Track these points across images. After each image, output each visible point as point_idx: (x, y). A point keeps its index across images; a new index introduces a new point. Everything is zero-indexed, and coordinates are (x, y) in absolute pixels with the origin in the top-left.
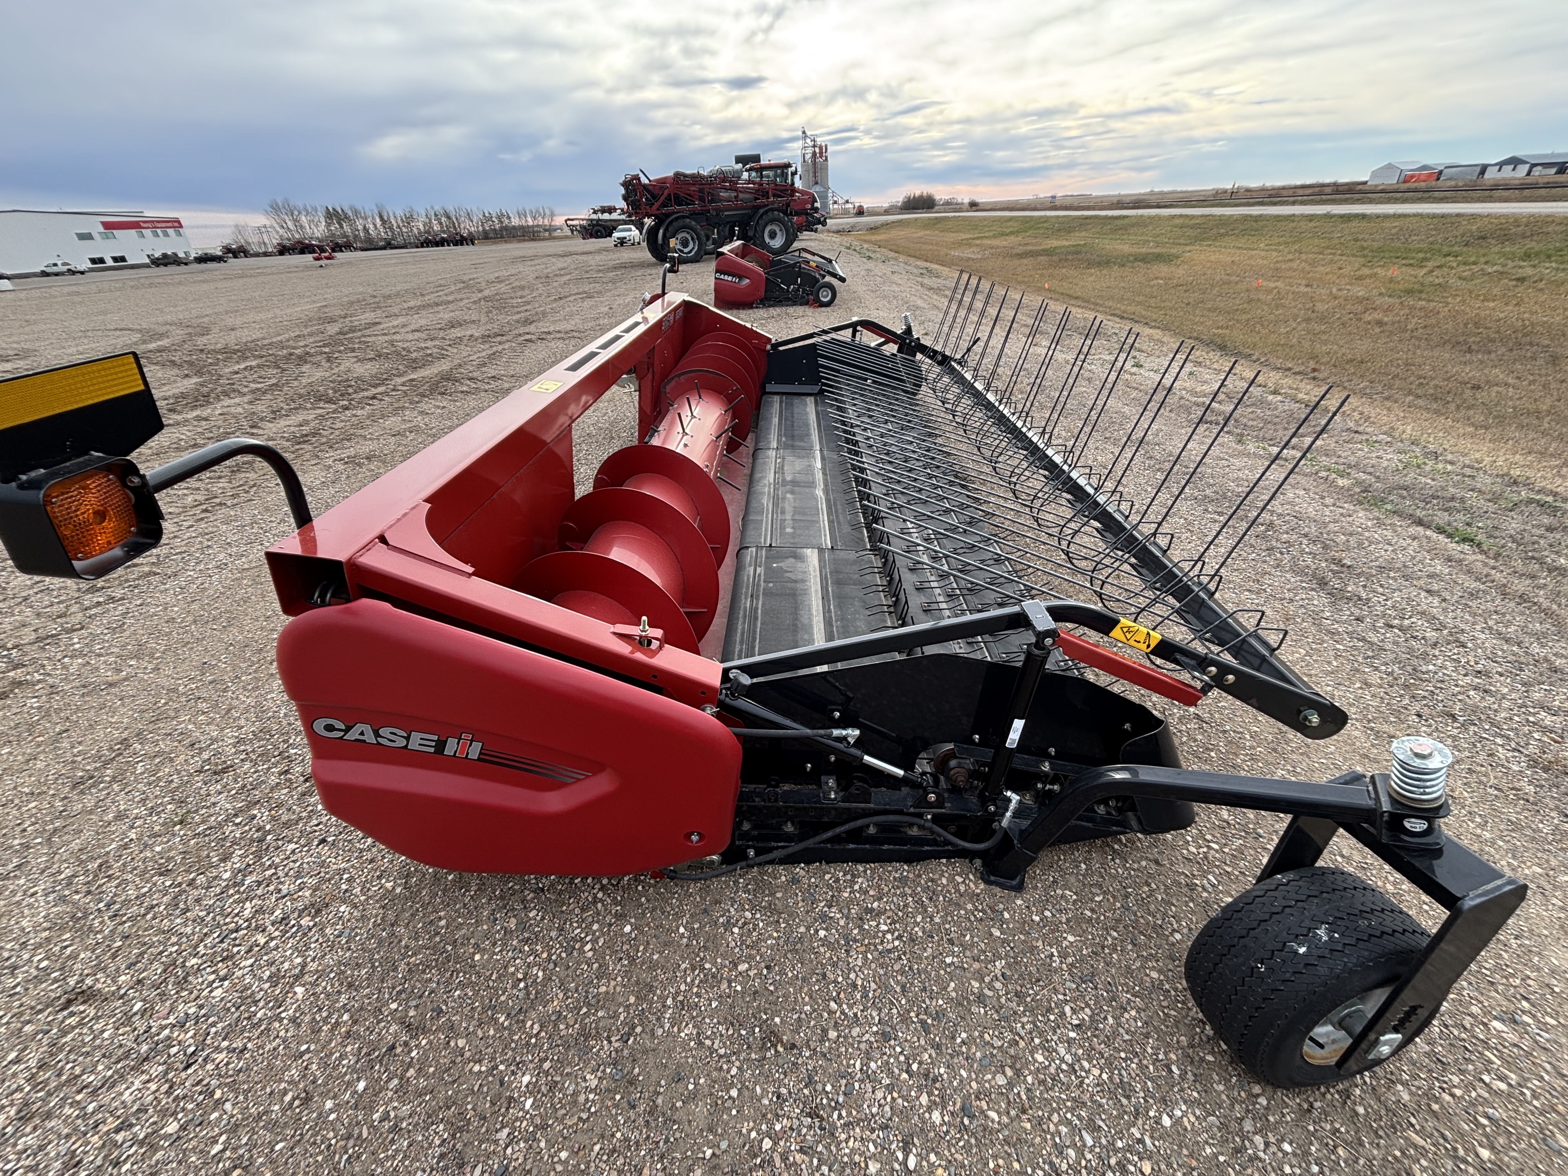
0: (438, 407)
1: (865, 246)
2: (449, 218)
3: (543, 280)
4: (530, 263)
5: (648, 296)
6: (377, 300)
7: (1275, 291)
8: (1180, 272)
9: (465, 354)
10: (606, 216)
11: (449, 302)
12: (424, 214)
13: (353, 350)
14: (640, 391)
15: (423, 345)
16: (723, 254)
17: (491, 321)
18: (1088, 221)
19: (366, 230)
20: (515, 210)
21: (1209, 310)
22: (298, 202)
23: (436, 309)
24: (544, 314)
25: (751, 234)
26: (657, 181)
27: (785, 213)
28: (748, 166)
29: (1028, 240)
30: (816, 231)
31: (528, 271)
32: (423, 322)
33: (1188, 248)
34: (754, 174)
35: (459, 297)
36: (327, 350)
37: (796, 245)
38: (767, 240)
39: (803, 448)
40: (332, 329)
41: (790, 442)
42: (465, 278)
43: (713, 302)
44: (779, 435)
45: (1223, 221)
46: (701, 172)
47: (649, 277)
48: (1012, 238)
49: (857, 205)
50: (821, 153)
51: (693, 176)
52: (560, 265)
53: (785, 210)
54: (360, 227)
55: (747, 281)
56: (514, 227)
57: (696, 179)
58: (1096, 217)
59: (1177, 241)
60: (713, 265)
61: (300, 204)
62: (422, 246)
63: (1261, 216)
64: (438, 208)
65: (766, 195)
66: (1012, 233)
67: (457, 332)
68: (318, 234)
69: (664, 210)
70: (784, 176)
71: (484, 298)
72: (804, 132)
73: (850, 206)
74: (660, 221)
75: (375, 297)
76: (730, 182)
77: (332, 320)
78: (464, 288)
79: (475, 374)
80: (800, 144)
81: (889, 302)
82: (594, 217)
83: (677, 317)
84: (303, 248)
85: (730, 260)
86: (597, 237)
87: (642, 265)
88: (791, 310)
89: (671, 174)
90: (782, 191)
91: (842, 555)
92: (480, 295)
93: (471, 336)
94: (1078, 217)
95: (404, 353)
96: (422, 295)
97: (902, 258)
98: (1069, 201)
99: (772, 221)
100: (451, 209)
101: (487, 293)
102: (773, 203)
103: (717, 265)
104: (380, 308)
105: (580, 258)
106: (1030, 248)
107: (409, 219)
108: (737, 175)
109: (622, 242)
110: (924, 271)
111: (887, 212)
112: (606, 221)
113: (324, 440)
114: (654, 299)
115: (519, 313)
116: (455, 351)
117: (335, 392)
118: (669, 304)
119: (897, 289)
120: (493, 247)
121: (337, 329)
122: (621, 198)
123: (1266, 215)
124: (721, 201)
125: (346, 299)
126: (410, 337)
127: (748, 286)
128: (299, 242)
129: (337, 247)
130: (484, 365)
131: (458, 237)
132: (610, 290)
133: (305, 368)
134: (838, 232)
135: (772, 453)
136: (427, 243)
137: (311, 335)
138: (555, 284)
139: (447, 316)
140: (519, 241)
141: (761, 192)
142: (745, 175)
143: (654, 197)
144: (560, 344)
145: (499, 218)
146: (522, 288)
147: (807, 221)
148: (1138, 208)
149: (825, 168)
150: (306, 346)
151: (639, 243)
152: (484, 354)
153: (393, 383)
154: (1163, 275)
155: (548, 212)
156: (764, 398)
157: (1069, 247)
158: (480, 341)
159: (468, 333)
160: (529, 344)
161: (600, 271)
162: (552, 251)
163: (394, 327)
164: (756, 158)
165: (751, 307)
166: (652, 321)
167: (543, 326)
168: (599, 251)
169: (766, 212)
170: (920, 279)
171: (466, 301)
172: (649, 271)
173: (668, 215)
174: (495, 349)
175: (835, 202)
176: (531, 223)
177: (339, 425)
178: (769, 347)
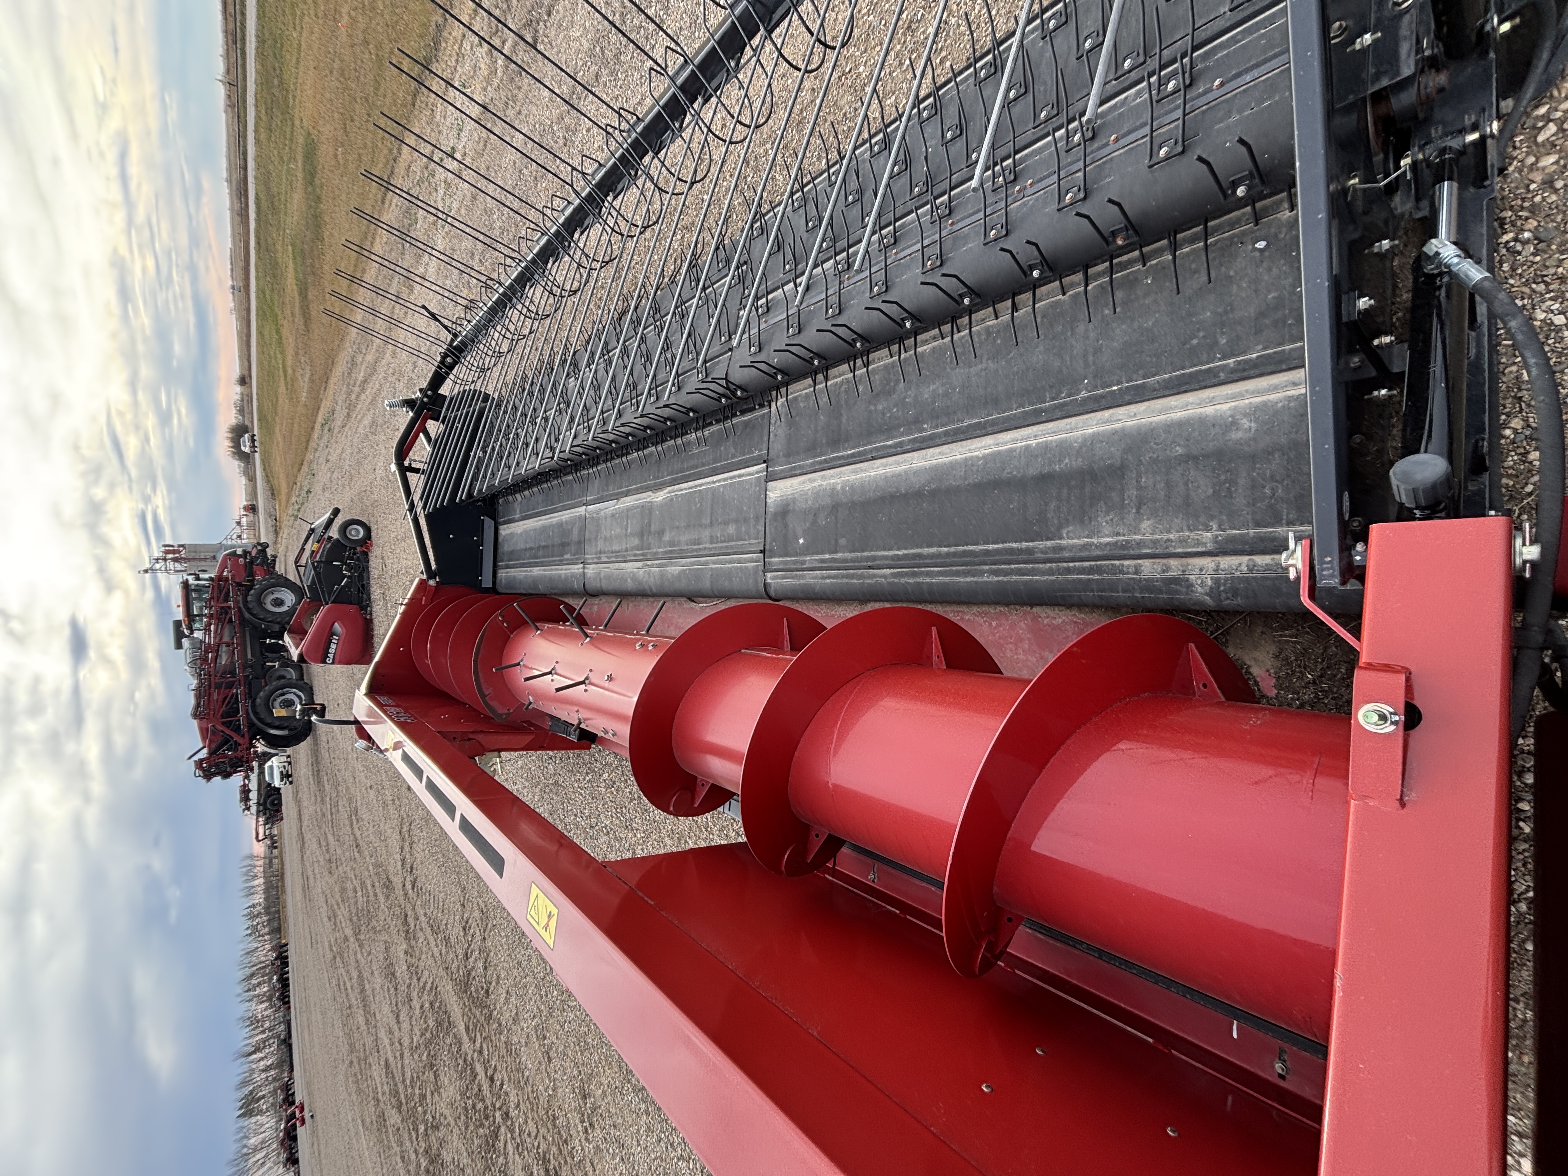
0: (507, 1000)
1: (294, 499)
2: (252, 975)
3: (334, 866)
4: (311, 880)
5: (361, 744)
6: (355, 1061)
7: (353, 13)
8: (327, 131)
9: (430, 962)
10: (254, 796)
11: (360, 977)
12: (247, 1004)
13: (423, 1097)
14: (499, 751)
15: (418, 1011)
16: (301, 656)
17: (386, 929)
18: (262, 242)
19: (267, 1069)
20: (244, 900)
21: (377, 89)
22: (232, 1149)
23: (369, 992)
24: (376, 865)
25: (276, 628)
26: (204, 738)
27: (251, 587)
28: (186, 632)
29: (288, 312)
30: (275, 557)
31: (321, 884)
32: (386, 1009)
33: (297, 122)
34: (197, 625)
35: (353, 963)
36: (422, 1128)
37: (292, 576)
38: (284, 609)
39: (583, 529)
40: (394, 1118)
41: (573, 548)
42: (329, 956)
43: (363, 667)
44: (561, 563)
45: (264, 82)
46: (193, 687)
47: (331, 744)
48: (285, 332)
49: (243, 513)
50: (174, 552)
51: (198, 697)
52: (315, 846)
53: (246, 588)
54: (263, 1076)
55: (337, 627)
56: (266, 899)
57: (201, 693)
58: (257, 232)
59: (288, 136)
60: (316, 669)
61: (234, 1147)
62: (288, 1002)
63: (257, 36)
64: (239, 989)
65: (226, 611)
66: (278, 332)
67: (401, 969)
68: (272, 1122)
69: (244, 729)
70: (199, 589)
71: (356, 935)
72: (146, 571)
73: (244, 520)
74: (256, 732)
75: (351, 1063)
76: (207, 652)
77: (382, 1116)
78: (342, 957)
79: (461, 952)
80: (162, 577)
81: (365, 458)
82: (254, 809)
83: (390, 702)
84: (290, 1138)
85: (309, 647)
86: (280, 804)
87: (315, 752)
88: (374, 573)
89: (195, 723)
90: (221, 591)
91: (778, 447)
92: (352, 940)
93: (406, 953)
94: (258, 251)
95: (428, 1035)
96: (350, 1007)
97: (309, 456)
98: (239, 273)
99: (260, 603)
100: (241, 974)
101: (349, 932)
102: (236, 602)
103: (316, 662)
104: (366, 1059)
105: (305, 824)
106: (297, 310)
107: (254, 1022)
108: (197, 645)
109: (286, 776)
110: (326, 428)
111: (252, 479)
112: (259, 794)
113: (554, 1149)
114: (363, 734)
115: (376, 895)
116: (426, 973)
117: (482, 1125)
118: (371, 713)
119: (348, 451)
120: (291, 920)
121: (394, 1111)
122: (228, 780)
123: (257, 30)
124: (232, 662)
125: (354, 1097)
126: (405, 1026)
127: (343, 624)
128: (282, 1143)
129: (289, 1100)
130: (447, 940)
131: (278, 963)
132: (348, 788)
133: (447, 1157)
134: (276, 533)
135: (591, 570)
136: (285, 999)
137: (401, 1144)
138: (339, 852)
139: (378, 981)
140: (284, 892)
141: (221, 617)
142: (198, 635)
143: (226, 742)
144: (418, 847)
145: (253, 917)
146: (343, 890)
147: (261, 564)
148: (246, 191)
149: (195, 548)
150: (416, 1151)
151: (289, 757)
152: (431, 939)
153: (470, 1053)
154: (331, 150)
155: (248, 862)
156: (500, 590)
157: (294, 263)
158: (413, 943)
159: (402, 955)
160: (419, 884)
161: (322, 801)
162: (296, 856)
163: (392, 1044)
164: (178, 624)
165: (371, 621)
166: (400, 736)
167: (394, 866)
168: (298, 801)
169: (249, 610)
170: (336, 431)
171: (359, 956)
172: (323, 744)
173: (251, 725)
174: (424, 925)
175: (240, 537)
176: (262, 880)
177: (531, 1126)
178: (432, 582)
